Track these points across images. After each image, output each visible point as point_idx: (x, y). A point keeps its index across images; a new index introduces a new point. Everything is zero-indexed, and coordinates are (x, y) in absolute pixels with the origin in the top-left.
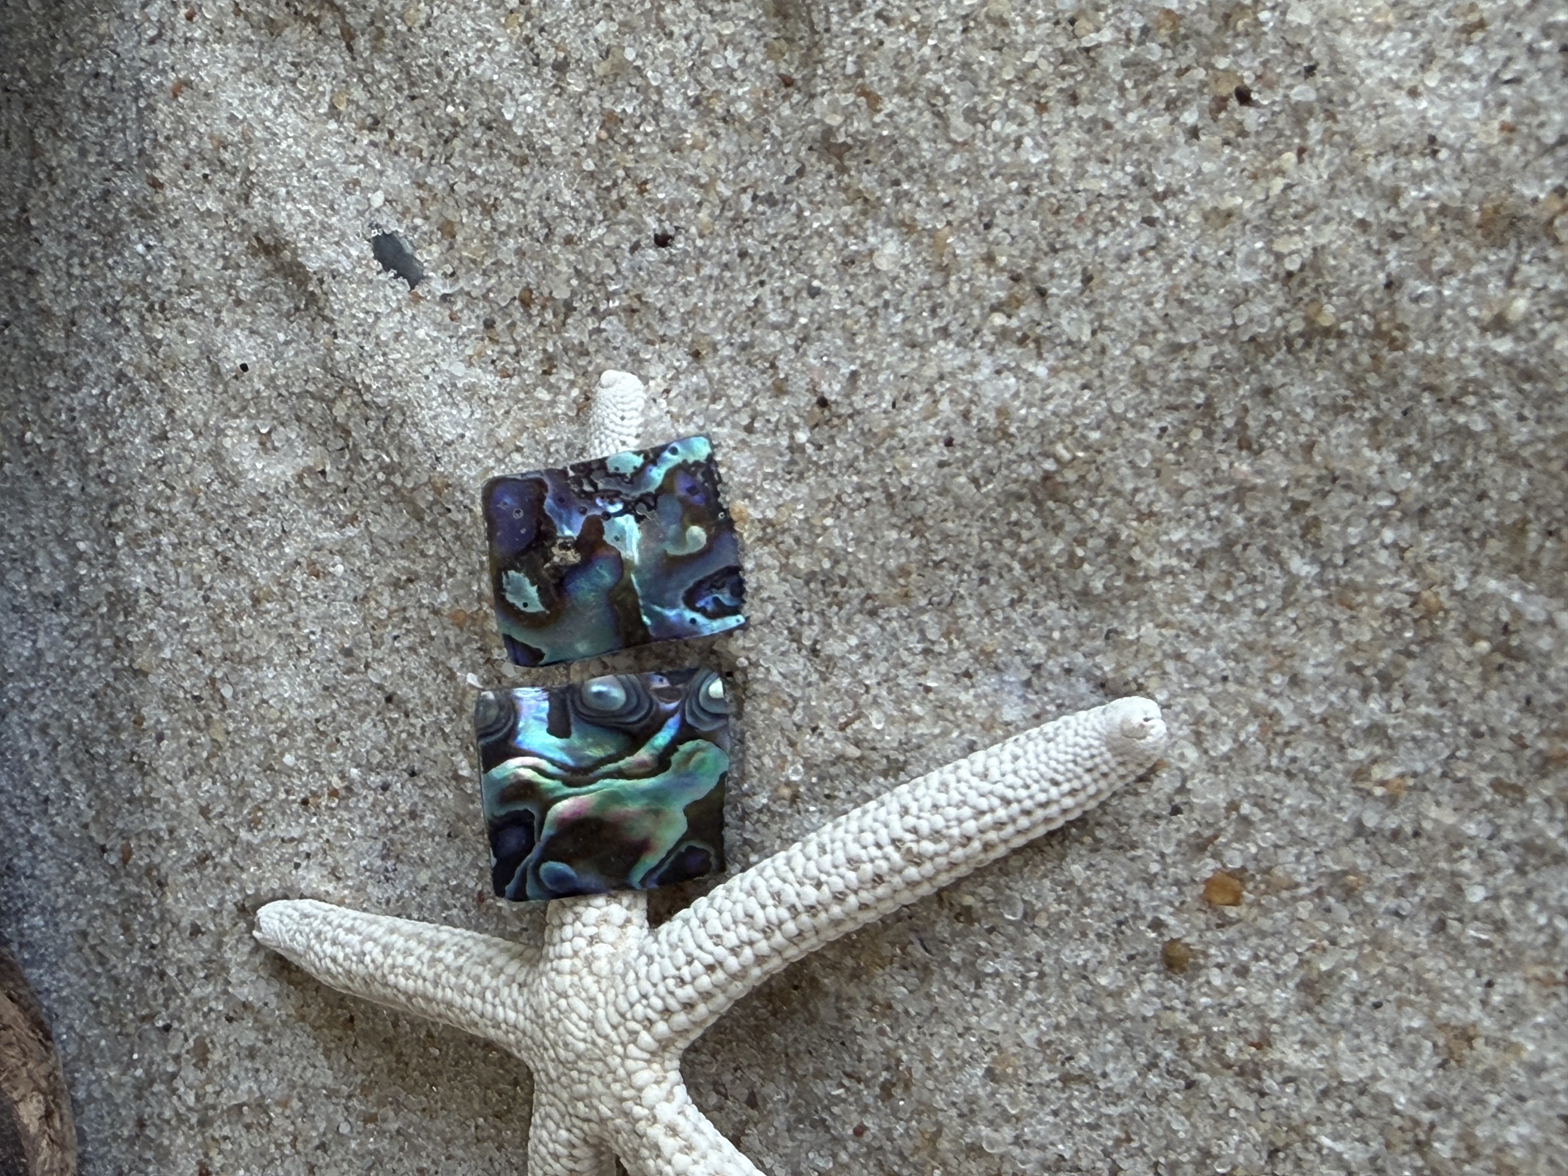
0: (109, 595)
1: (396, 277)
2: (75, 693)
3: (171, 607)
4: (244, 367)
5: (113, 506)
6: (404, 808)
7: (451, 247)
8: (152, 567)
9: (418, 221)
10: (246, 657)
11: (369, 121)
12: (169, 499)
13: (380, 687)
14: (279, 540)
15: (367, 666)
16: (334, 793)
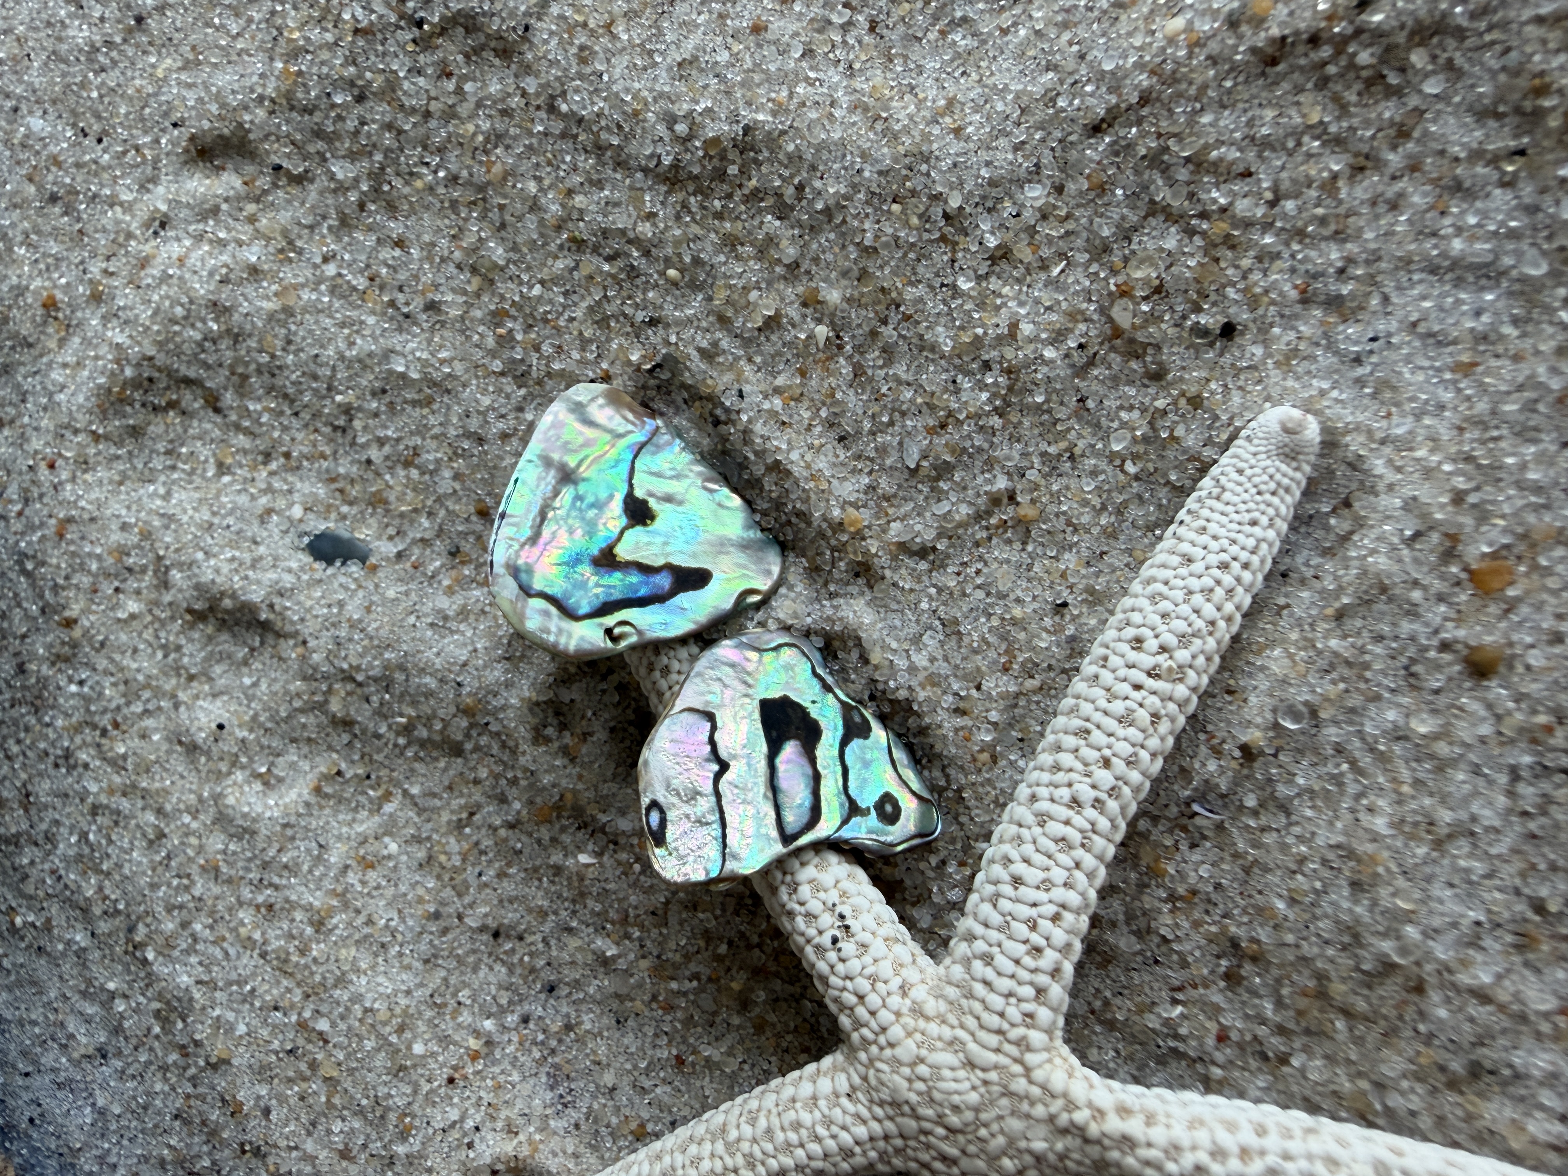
0: (157, 1014)
1: (343, 564)
2: (156, 1126)
3: (230, 984)
4: (221, 727)
5: (131, 929)
6: (556, 1026)
7: (387, 511)
8: (194, 960)
9: (345, 509)
10: (330, 982)
11: (260, 458)
12: (187, 888)
13: (483, 929)
14: (319, 860)
15: (460, 917)
16: (475, 1056)
